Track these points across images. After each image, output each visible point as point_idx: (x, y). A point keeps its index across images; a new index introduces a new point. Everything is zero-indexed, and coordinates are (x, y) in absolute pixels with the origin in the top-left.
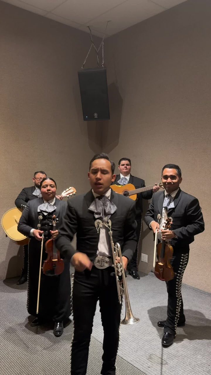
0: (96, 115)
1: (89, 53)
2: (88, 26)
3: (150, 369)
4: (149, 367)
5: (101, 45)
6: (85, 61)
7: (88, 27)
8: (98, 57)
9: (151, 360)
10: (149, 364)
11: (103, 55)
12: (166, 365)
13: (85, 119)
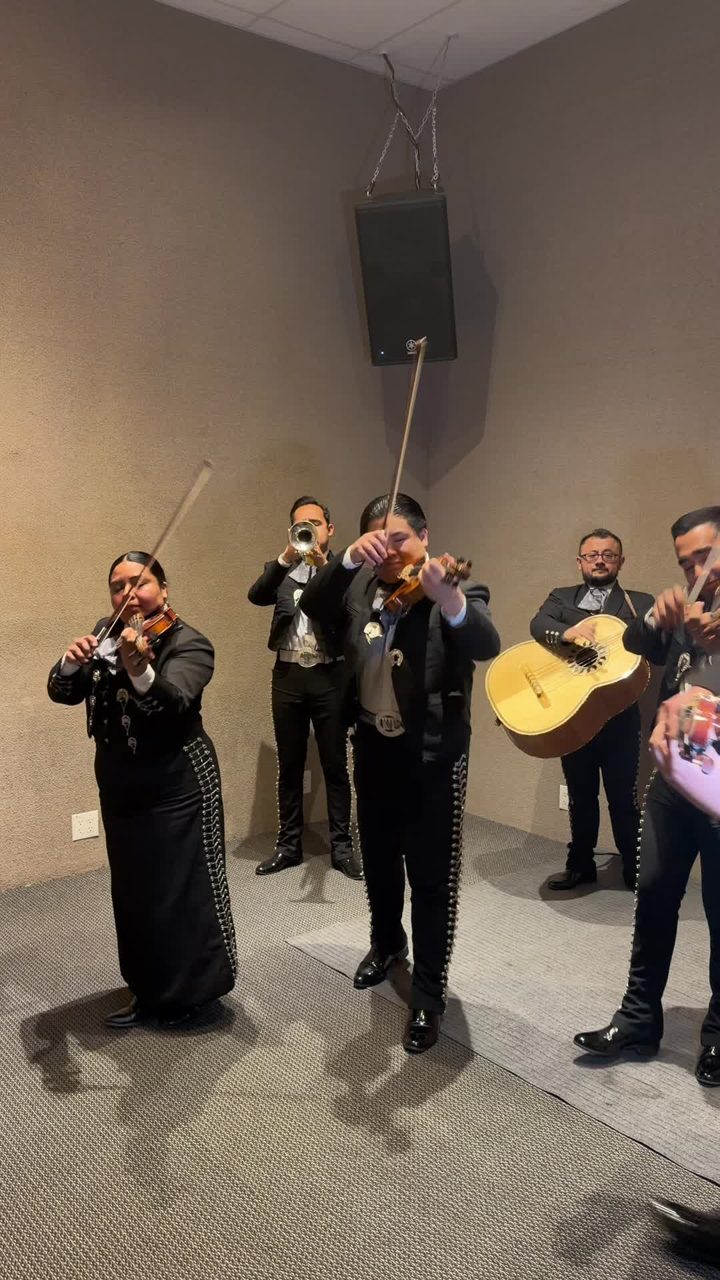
0: (412, 345)
1: (389, 144)
2: (384, 52)
3: (612, 1109)
4: (608, 1104)
5: (426, 116)
6: (377, 171)
7: (385, 56)
8: (419, 156)
9: (612, 1087)
10: (609, 1095)
11: (435, 148)
12: (659, 1100)
13: (376, 360)
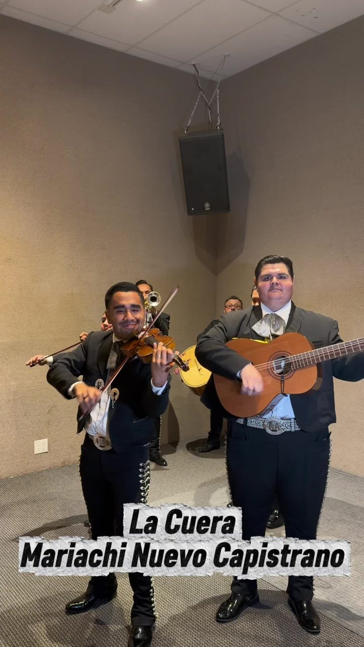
0: (207, 205)
1: (195, 107)
2: (194, 63)
5: (214, 94)
6: (190, 121)
7: (194, 65)
8: (211, 113)
11: (218, 109)
13: (189, 212)
